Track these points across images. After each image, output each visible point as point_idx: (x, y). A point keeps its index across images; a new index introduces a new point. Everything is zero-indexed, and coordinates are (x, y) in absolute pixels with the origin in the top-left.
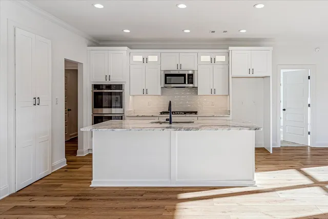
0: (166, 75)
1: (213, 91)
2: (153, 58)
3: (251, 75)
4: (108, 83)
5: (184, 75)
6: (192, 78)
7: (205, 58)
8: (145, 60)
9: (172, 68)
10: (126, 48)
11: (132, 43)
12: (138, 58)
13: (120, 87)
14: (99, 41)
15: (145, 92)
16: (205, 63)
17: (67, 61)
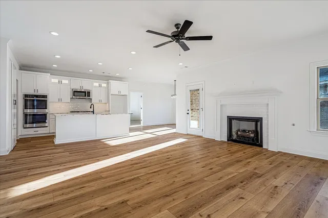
0: (74, 92)
1: (100, 101)
2: (65, 81)
3: (119, 94)
4: (36, 94)
5: (85, 92)
6: (89, 94)
8: (60, 82)
13: (45, 96)
15: (60, 100)
16: (96, 87)
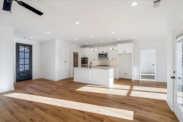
0: (99, 55)
1: (113, 59)
2: (96, 50)
3: (124, 53)
4: (84, 57)
5: (104, 54)
6: (106, 55)
7: (111, 49)
8: (94, 51)
9: (101, 52)
10: (88, 48)
11: (90, 46)
12: (92, 50)
13: (87, 58)
14: (84, 46)
15: (94, 59)
17: (74, 52)
